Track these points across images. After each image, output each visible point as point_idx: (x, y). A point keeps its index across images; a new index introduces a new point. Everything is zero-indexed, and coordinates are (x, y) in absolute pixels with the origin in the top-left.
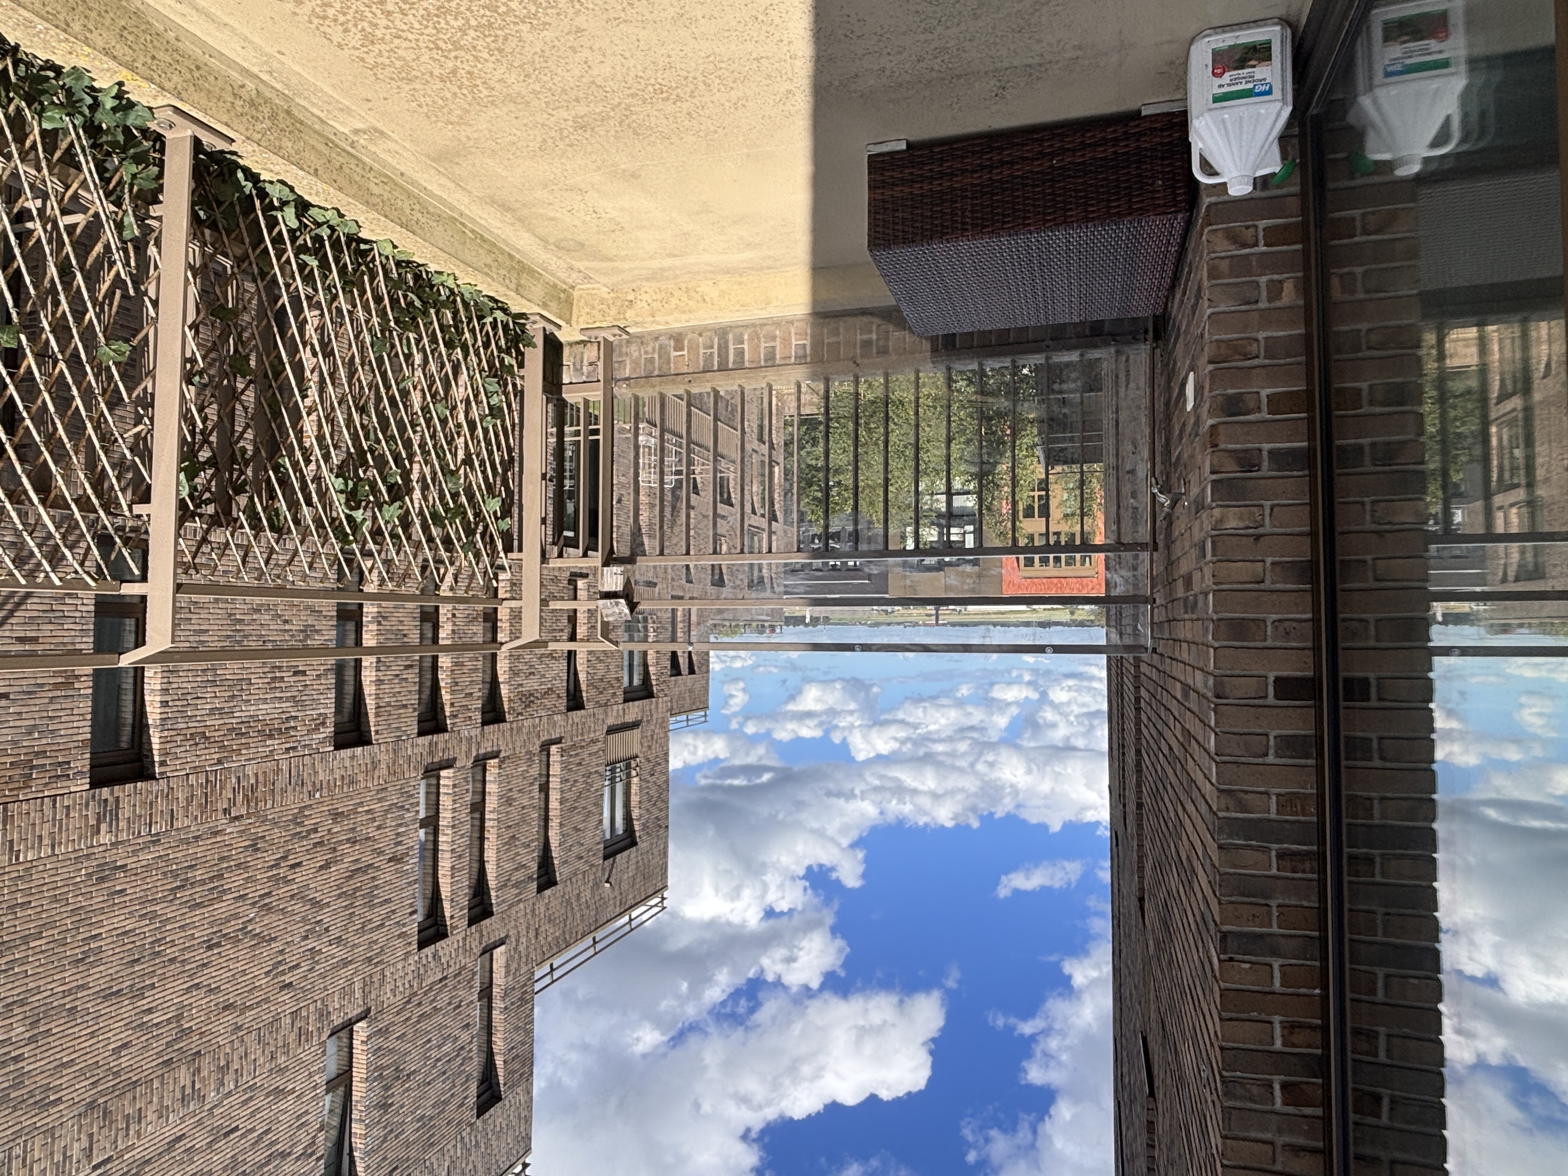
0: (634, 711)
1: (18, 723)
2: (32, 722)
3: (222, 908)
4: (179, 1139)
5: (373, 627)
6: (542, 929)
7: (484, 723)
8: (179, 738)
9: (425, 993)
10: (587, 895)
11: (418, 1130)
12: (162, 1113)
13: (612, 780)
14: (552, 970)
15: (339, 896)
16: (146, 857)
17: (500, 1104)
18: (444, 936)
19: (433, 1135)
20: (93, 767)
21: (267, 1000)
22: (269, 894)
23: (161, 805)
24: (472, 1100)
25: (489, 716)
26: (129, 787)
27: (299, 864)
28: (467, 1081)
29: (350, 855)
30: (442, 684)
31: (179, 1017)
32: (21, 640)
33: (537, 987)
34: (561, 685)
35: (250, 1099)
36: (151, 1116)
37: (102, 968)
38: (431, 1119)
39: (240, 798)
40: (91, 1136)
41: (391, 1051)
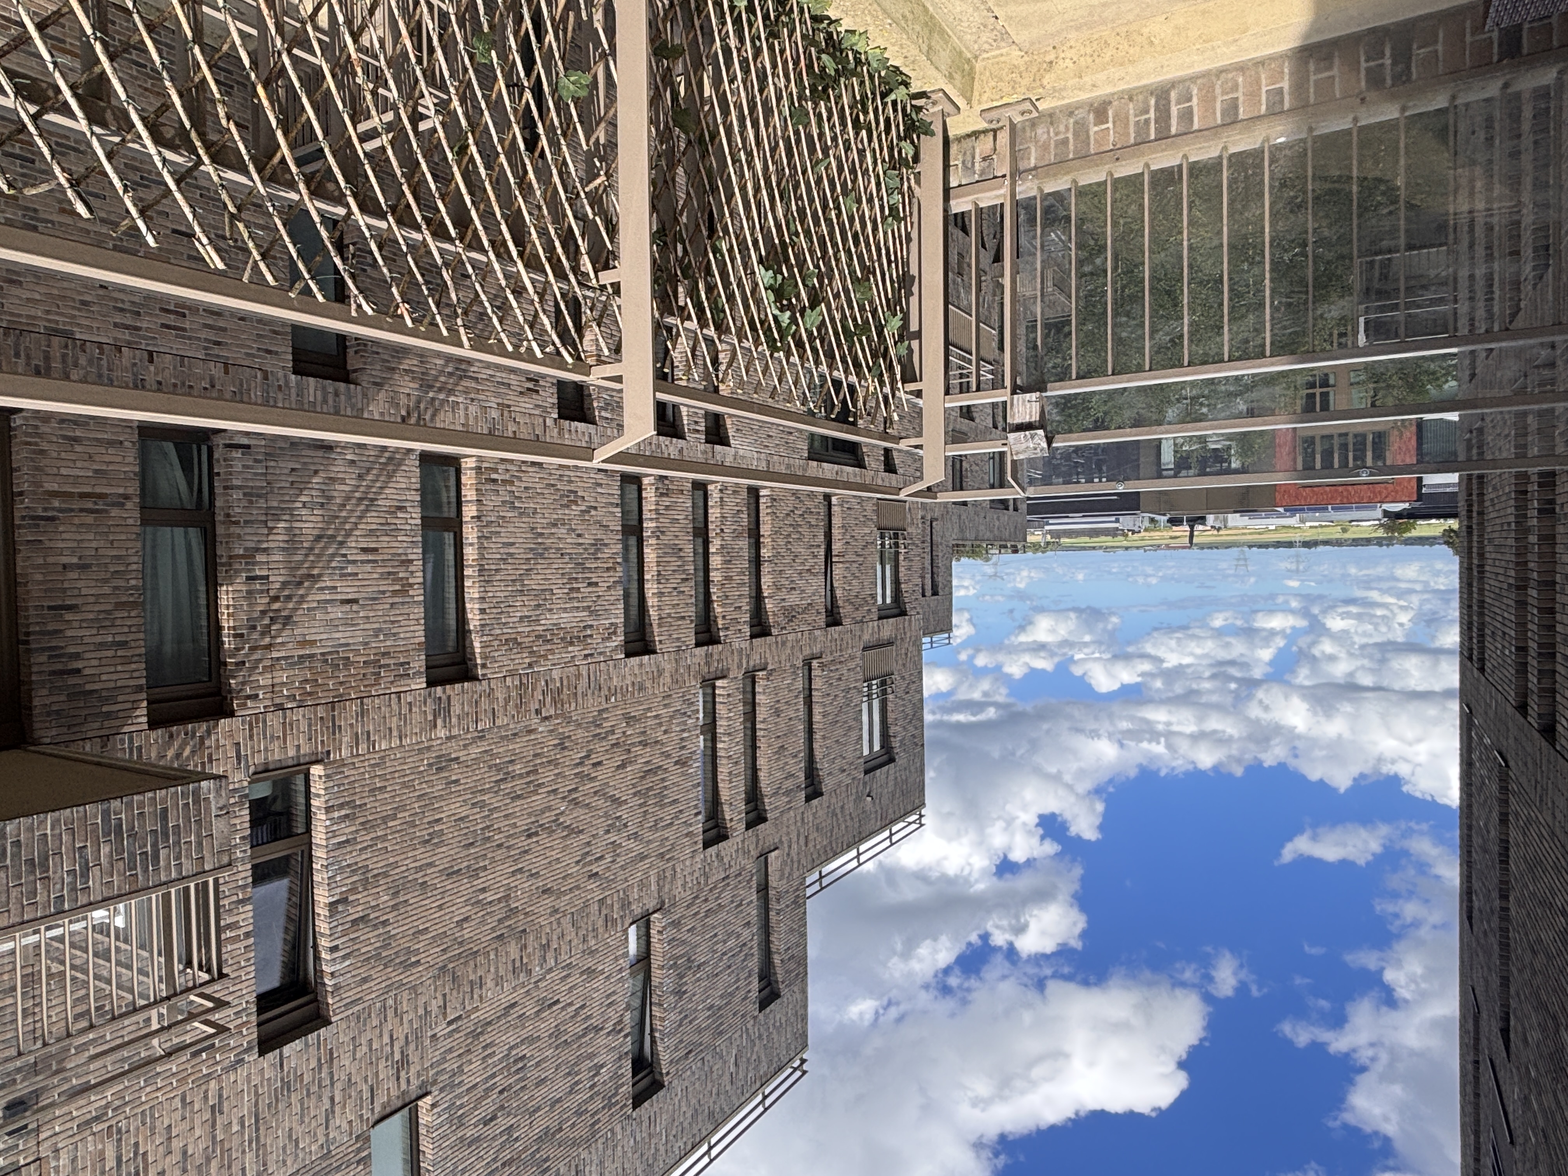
0: (888, 628)
1: (367, 626)
2: (376, 626)
3: (538, 800)
4: (513, 1005)
5: (653, 541)
6: (811, 837)
7: (753, 636)
8: (496, 643)
9: (711, 890)
10: (850, 806)
11: (708, 1017)
12: (499, 981)
13: (869, 696)
14: (821, 877)
15: (635, 794)
16: (475, 751)
17: (778, 1001)
18: (725, 837)
19: (721, 1024)
20: (428, 668)
21: (578, 887)
22: (575, 790)
23: (484, 704)
24: (754, 994)
25: (757, 629)
26: (458, 686)
27: (599, 763)
28: (750, 976)
29: (643, 756)
30: (714, 598)
31: (507, 897)
32: (365, 550)
33: (809, 892)
34: (820, 602)
35: (568, 976)
36: (490, 984)
37: (444, 849)
38: (720, 1009)
39: (548, 699)
40: (444, 995)
41: (684, 942)
